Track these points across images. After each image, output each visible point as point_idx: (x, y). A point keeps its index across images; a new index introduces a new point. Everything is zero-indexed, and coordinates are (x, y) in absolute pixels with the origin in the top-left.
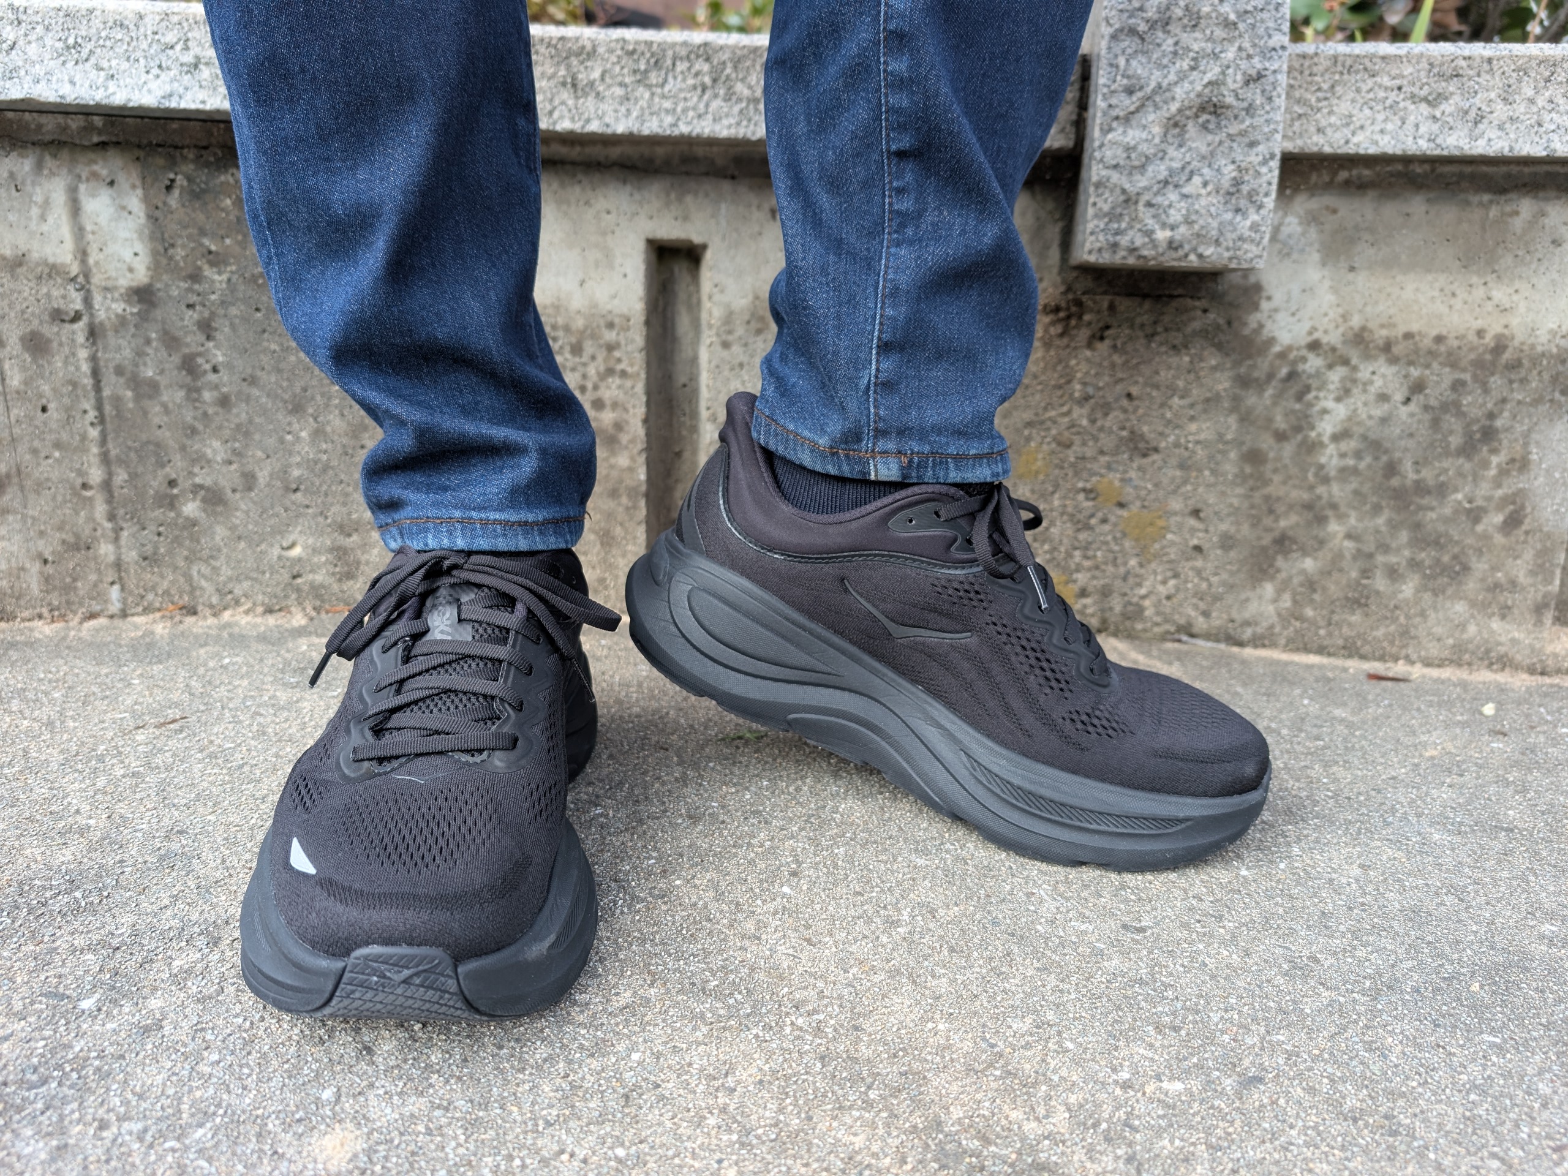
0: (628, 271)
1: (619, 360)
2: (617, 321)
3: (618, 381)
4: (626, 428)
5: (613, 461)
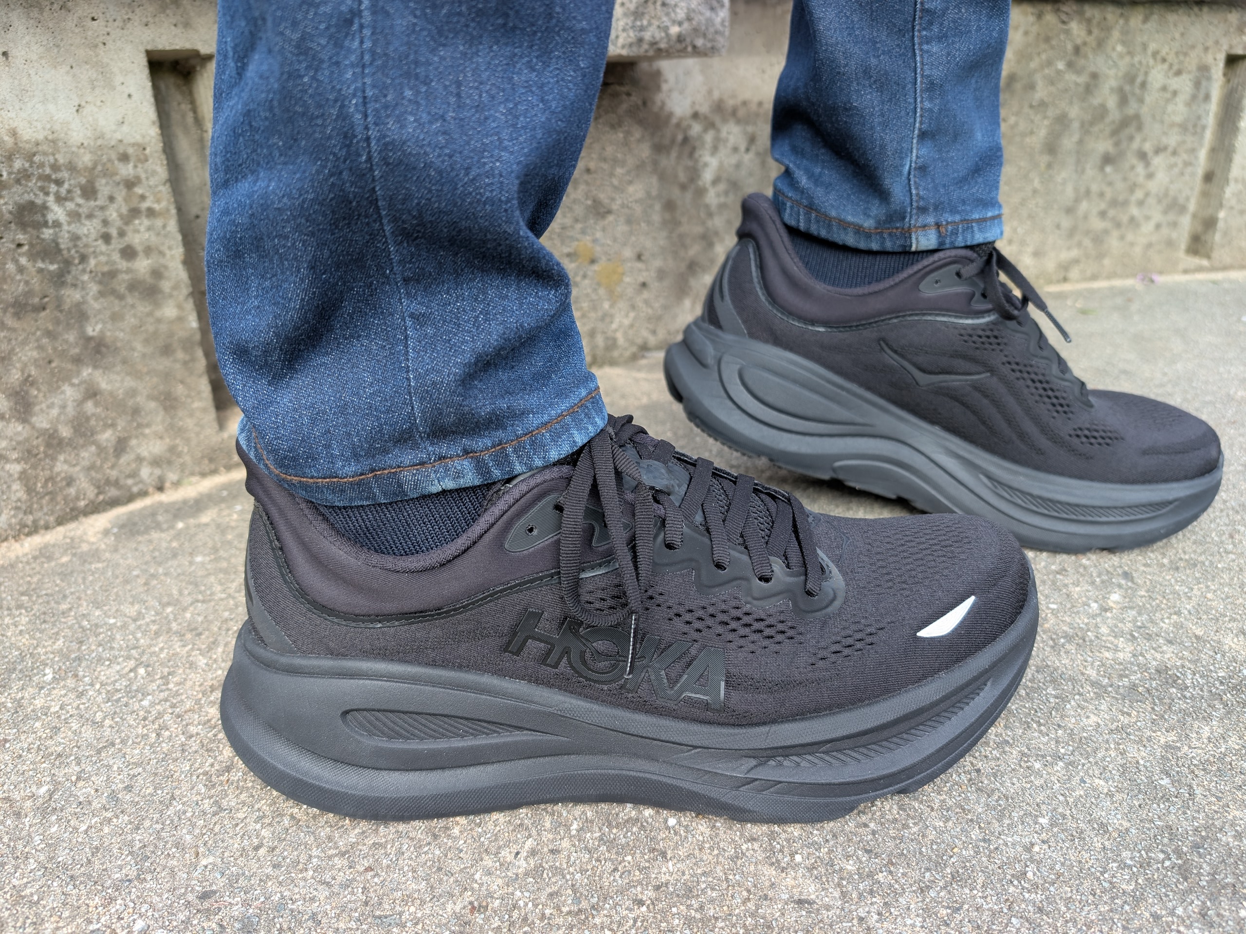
0: (132, 90)
1: (143, 197)
2: (130, 151)
3: (146, 222)
4: (166, 274)
5: (158, 314)
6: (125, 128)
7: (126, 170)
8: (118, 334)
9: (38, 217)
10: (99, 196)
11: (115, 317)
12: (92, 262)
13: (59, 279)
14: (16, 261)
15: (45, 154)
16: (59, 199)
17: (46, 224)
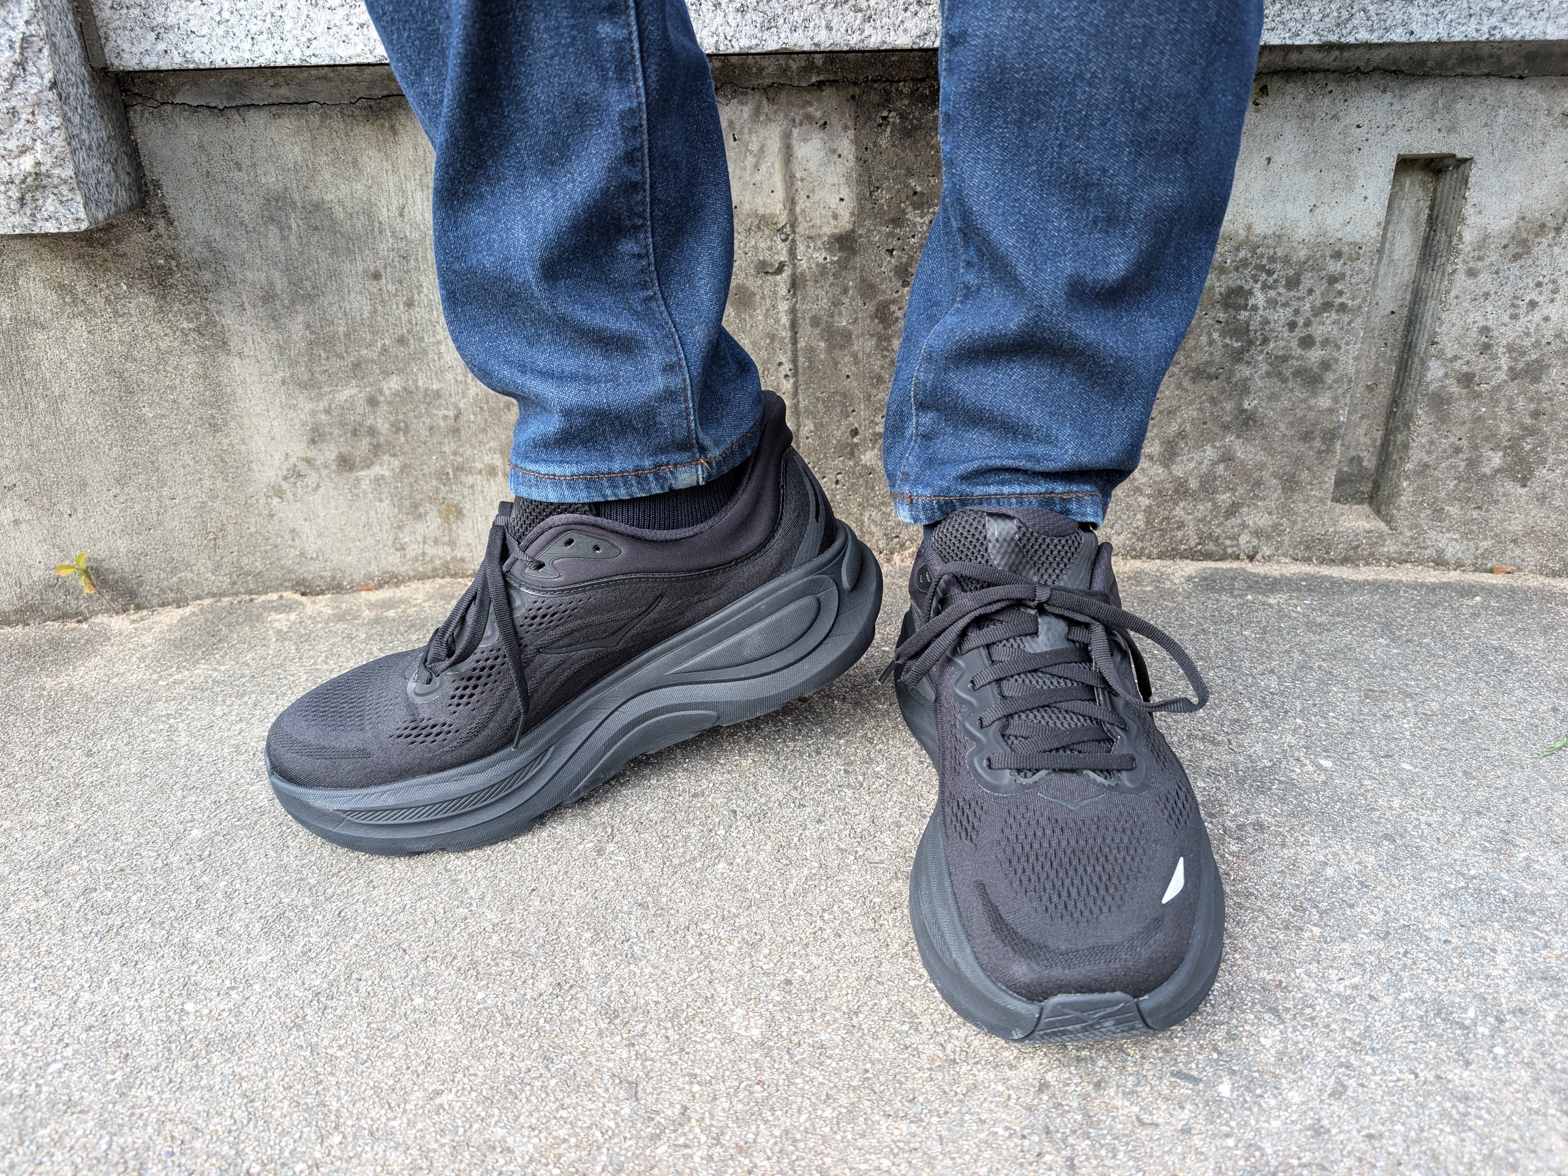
6: (1349, 228)
7: (1334, 267)
8: (1269, 412)
9: (1241, 301)
10: (1301, 288)
11: (1273, 397)
12: (1272, 345)
13: (1237, 356)
14: (1209, 334)
15: (1269, 247)
16: (1265, 287)
17: (1245, 308)
